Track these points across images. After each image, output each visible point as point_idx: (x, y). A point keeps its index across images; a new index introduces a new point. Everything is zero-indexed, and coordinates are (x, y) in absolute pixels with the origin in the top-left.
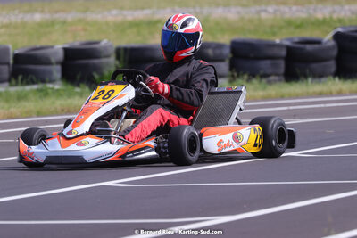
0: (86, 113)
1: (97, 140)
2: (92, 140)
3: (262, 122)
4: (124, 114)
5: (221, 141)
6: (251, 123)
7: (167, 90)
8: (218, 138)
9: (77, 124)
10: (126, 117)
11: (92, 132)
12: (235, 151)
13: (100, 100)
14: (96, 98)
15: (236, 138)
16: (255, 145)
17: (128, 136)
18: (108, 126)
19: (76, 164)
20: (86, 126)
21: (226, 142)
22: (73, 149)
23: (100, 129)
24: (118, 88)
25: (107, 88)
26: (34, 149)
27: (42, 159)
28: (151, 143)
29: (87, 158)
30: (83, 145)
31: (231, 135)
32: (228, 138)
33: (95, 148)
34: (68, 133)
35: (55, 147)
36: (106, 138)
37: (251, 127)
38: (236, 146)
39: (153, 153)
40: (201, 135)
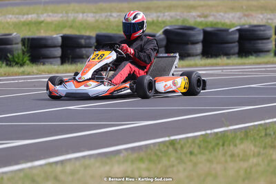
0: (89, 67)
1: (96, 83)
2: (93, 83)
3: (188, 75)
4: (109, 68)
5: (166, 85)
6: (181, 75)
7: (132, 52)
8: (164, 83)
9: (84, 73)
10: (110, 70)
11: (92, 78)
12: (173, 92)
13: (96, 60)
14: (94, 59)
15: (174, 84)
16: (185, 88)
17: (113, 80)
18: (101, 75)
19: (85, 97)
20: (89, 75)
21: (169, 85)
22: (82, 89)
23: (97, 76)
24: (107, 53)
25: (100, 53)
26: (58, 88)
27: (63, 94)
28: (128, 85)
29: (91, 94)
30: (87, 86)
31: (171, 81)
32: (170, 83)
33: (95, 88)
34: (79, 79)
35: (71, 87)
36: (101, 82)
37: (182, 77)
38: (174, 88)
39: (129, 91)
40: (155, 81)
